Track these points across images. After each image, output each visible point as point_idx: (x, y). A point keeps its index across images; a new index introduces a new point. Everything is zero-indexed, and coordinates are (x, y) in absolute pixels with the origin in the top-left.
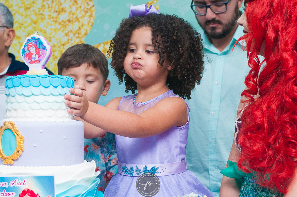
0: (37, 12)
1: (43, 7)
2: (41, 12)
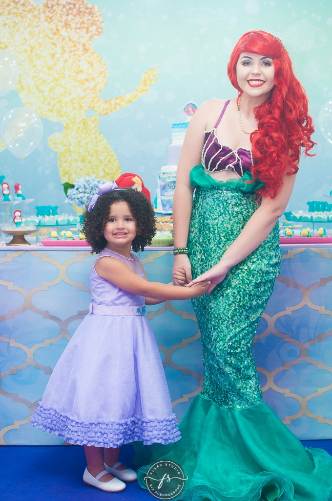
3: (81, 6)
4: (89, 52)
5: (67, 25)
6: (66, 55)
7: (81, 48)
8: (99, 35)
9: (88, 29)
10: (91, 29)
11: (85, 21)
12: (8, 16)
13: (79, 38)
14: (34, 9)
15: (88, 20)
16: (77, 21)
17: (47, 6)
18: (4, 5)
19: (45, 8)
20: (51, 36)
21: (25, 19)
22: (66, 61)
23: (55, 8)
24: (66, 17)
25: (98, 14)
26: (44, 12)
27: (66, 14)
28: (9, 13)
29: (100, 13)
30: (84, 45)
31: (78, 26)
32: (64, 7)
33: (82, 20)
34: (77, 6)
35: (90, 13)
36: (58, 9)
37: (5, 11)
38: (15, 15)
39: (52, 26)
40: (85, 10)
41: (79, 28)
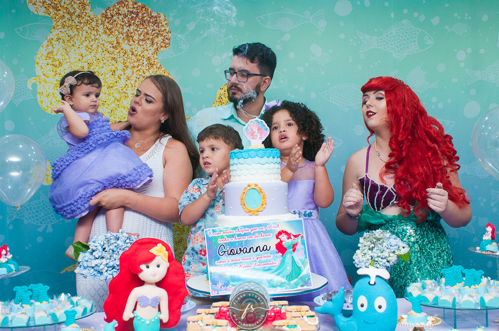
0: (121, 91)
1: (126, 87)
2: (124, 90)
3: (145, 15)
4: (155, 67)
5: (129, 37)
6: (129, 72)
7: (146, 63)
8: (166, 47)
9: (152, 40)
10: (156, 40)
11: (150, 32)
12: (62, 30)
13: (142, 52)
14: (91, 21)
15: (153, 30)
16: (140, 32)
17: (106, 17)
18: (57, 17)
19: (104, 19)
20: (111, 50)
21: (81, 32)
22: (128, 78)
23: (114, 18)
24: (128, 28)
25: (164, 23)
26: (103, 23)
27: (127, 25)
28: (63, 26)
29: (166, 22)
30: (149, 59)
31: (142, 37)
32: (125, 16)
33: (146, 30)
34: (140, 15)
35: (155, 23)
36: (119, 20)
37: (59, 24)
38: (69, 29)
39: (112, 39)
40: (149, 19)
41: (143, 40)
